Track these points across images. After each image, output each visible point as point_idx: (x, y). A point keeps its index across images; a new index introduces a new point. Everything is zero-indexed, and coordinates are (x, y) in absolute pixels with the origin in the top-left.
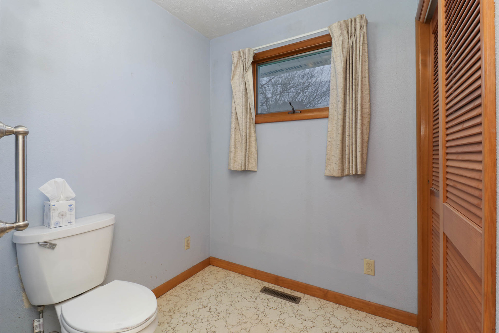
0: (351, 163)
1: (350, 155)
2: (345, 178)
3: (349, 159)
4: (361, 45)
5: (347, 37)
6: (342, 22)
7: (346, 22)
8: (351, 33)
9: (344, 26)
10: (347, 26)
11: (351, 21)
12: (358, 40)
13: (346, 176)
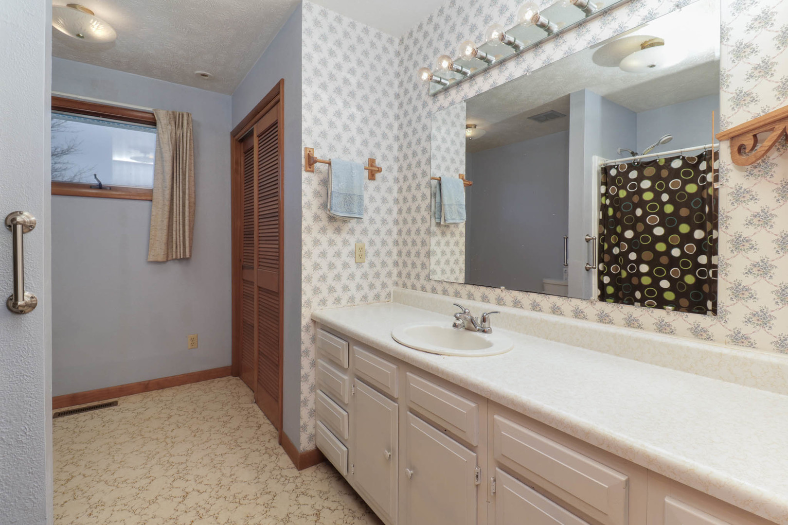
0: (178, 247)
1: (178, 240)
2: (169, 263)
3: (177, 244)
4: (188, 140)
5: (174, 128)
6: (170, 112)
7: (173, 113)
8: (179, 125)
9: (172, 116)
10: (175, 118)
11: (179, 114)
12: (185, 134)
13: (170, 260)
